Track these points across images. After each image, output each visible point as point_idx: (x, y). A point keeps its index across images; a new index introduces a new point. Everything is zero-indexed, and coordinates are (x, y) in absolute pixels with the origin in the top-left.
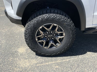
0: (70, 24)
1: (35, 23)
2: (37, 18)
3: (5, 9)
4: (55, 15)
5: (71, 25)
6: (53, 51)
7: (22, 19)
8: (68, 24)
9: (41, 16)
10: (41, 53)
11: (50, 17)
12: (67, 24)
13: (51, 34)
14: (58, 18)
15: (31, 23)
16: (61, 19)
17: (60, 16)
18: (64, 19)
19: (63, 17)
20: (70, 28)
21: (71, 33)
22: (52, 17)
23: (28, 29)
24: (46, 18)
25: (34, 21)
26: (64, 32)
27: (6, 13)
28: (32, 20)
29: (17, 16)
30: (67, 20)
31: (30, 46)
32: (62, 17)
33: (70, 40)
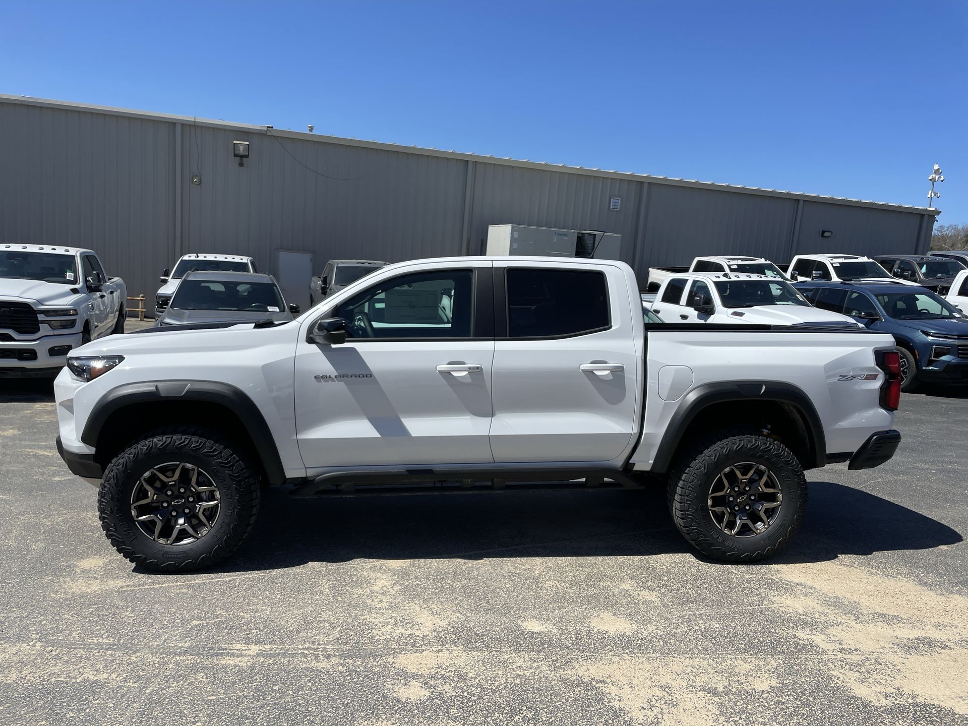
0: (229, 462)
1: (128, 461)
2: (135, 448)
3: (59, 436)
4: (185, 438)
5: (233, 466)
6: (185, 552)
7: (96, 451)
8: (224, 463)
9: (147, 442)
10: (145, 559)
11: (170, 443)
12: (220, 462)
13: (181, 496)
14: (194, 447)
15: (119, 461)
16: (200, 448)
17: (200, 441)
18: (212, 448)
19: (209, 443)
20: (230, 475)
21: (235, 488)
22: (176, 444)
23: (109, 481)
24: (161, 445)
25: (128, 455)
26: (216, 489)
27: (59, 443)
28: (122, 454)
29: (82, 445)
30: (220, 453)
31: (111, 535)
32: (205, 444)
33: (234, 511)
